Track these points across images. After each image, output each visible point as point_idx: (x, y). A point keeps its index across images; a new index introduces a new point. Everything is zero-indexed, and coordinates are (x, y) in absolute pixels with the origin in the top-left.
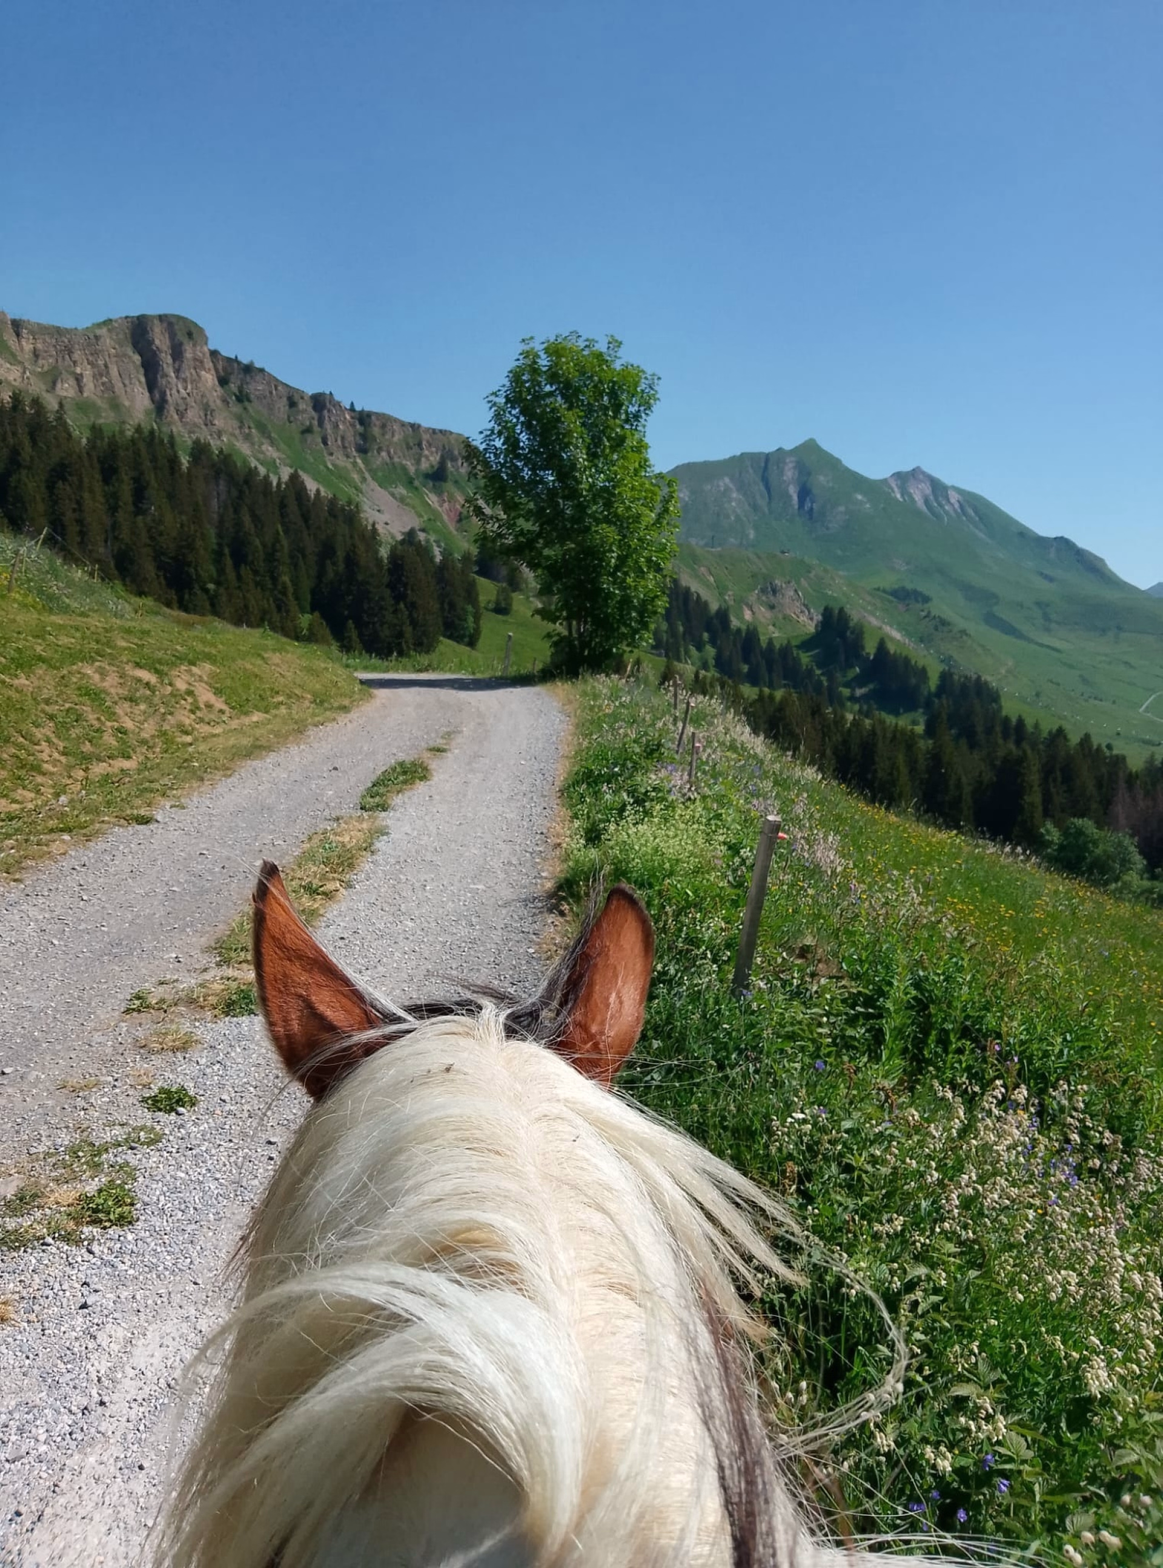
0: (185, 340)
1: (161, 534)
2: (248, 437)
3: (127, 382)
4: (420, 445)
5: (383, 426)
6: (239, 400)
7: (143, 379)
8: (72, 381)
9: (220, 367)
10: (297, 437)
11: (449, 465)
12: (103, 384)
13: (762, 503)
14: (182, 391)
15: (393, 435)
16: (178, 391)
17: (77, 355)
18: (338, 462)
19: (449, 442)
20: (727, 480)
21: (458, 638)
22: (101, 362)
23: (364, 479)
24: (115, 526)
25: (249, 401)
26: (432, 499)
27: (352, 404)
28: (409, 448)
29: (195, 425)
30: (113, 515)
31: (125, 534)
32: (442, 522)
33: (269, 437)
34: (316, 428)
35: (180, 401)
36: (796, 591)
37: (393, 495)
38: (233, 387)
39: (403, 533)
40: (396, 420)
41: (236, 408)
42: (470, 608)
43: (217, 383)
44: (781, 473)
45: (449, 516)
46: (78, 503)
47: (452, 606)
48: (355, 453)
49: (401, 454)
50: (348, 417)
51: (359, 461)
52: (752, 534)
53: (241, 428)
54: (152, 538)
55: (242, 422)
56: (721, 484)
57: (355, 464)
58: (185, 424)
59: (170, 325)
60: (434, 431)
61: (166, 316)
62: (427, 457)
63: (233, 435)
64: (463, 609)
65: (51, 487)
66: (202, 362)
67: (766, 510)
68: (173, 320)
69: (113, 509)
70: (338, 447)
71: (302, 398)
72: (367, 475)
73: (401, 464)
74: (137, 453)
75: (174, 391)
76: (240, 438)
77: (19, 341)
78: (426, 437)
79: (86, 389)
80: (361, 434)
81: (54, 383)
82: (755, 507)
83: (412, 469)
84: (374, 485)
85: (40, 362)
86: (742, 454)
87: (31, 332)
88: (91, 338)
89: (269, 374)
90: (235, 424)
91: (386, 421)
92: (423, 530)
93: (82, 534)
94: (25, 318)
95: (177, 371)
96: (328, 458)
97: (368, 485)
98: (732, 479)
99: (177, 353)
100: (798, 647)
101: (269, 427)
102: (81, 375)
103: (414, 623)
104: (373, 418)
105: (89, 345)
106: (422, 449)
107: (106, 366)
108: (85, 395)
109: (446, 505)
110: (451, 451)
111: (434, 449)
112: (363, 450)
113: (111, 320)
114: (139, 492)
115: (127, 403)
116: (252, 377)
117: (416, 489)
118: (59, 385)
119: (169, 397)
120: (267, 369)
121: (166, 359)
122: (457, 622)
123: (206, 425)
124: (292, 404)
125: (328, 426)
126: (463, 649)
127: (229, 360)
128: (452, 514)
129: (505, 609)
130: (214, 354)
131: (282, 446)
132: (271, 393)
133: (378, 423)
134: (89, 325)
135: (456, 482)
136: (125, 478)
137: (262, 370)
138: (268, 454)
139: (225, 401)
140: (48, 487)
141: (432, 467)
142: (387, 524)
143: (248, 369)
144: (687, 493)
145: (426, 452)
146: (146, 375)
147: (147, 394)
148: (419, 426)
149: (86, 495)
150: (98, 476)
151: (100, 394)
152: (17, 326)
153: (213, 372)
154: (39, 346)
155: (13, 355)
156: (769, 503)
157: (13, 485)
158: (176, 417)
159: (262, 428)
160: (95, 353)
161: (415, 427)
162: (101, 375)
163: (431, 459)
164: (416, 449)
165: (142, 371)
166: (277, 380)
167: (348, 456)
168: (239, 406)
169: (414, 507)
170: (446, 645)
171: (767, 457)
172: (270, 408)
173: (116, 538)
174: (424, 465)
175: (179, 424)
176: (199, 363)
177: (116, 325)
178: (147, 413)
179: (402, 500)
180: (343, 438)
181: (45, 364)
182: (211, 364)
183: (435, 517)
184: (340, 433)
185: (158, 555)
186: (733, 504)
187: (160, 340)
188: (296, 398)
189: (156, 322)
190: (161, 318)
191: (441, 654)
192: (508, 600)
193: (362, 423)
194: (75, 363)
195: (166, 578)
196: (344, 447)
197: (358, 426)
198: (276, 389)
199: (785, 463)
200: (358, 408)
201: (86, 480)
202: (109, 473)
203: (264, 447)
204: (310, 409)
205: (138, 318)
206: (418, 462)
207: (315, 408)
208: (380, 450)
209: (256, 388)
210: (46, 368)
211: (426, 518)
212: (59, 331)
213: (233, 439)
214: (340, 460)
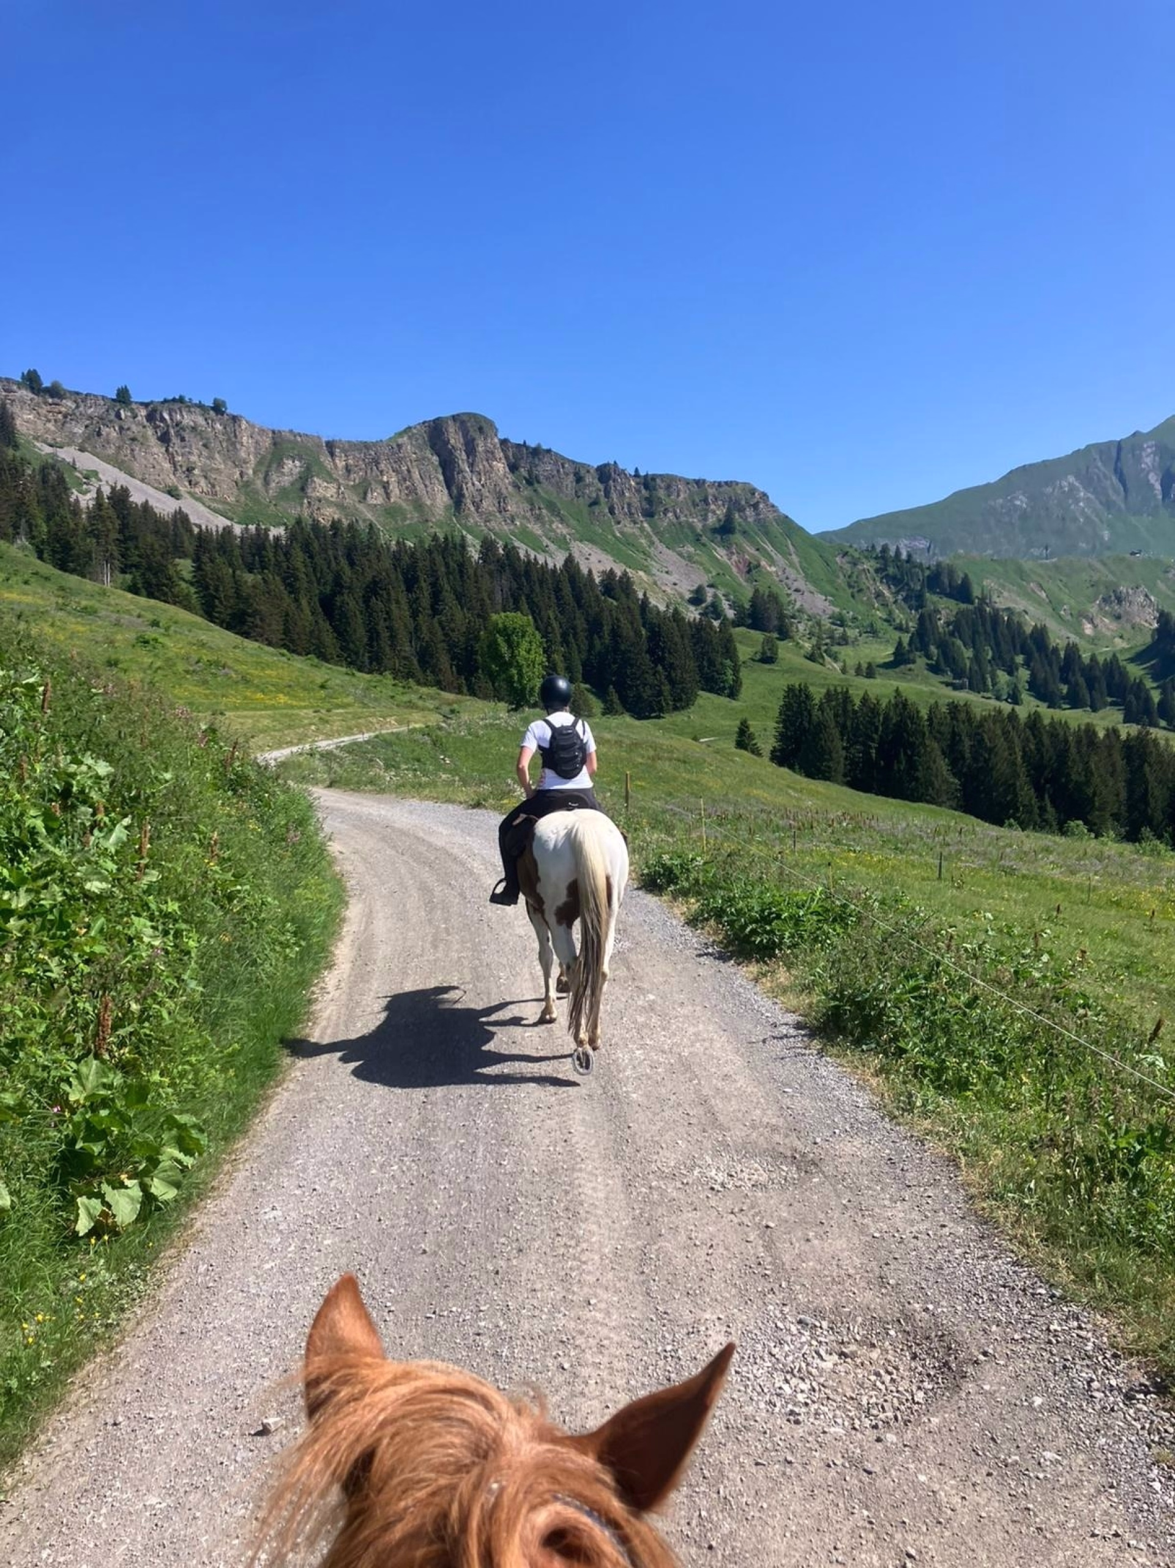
0: (476, 435)
1: (453, 631)
2: (539, 518)
3: (427, 483)
4: (705, 501)
5: (668, 487)
6: (529, 482)
7: (441, 478)
8: (380, 490)
9: (510, 454)
10: (585, 510)
11: (737, 516)
12: (407, 488)
13: (1118, 499)
14: (477, 483)
15: (678, 495)
16: (473, 484)
17: (382, 466)
18: (625, 529)
19: (736, 493)
20: (1071, 479)
21: (719, 691)
22: (404, 468)
23: (652, 543)
24: (417, 629)
25: (539, 482)
26: (721, 553)
27: (637, 470)
28: (695, 505)
29: (490, 514)
30: (415, 620)
31: (425, 635)
32: (731, 575)
33: (558, 515)
34: (603, 500)
35: (476, 494)
36: (1146, 596)
37: (680, 555)
38: (523, 472)
39: (692, 592)
40: (680, 479)
41: (527, 492)
42: (728, 662)
43: (507, 469)
44: (1138, 460)
45: (737, 566)
46: (387, 613)
47: (711, 663)
48: (641, 518)
49: (686, 512)
50: (633, 483)
51: (646, 525)
52: (1106, 535)
53: (531, 510)
54: (446, 635)
55: (532, 504)
56: (1065, 483)
57: (642, 529)
58: (481, 514)
59: (463, 423)
60: (720, 484)
61: (458, 415)
62: (714, 512)
63: (525, 517)
64: (721, 664)
65: (366, 601)
66: (493, 453)
67: (1123, 506)
68: (465, 418)
69: (415, 615)
70: (625, 514)
71: (588, 472)
72: (655, 539)
73: (687, 522)
74: (433, 562)
75: (470, 484)
76: (532, 519)
77: (333, 460)
78: (711, 491)
79: (392, 495)
80: (646, 499)
81: (365, 494)
82: (1109, 505)
83: (699, 526)
84: (661, 547)
85: (352, 476)
86: (1088, 446)
87: (344, 451)
88: (395, 448)
89: (556, 454)
90: (527, 506)
91: (670, 481)
92: (711, 586)
93: (393, 637)
94: (337, 438)
95: (471, 465)
96: (615, 527)
97: (656, 548)
98: (1077, 477)
99: (470, 449)
100: (1132, 660)
101: (559, 505)
102: (388, 482)
103: (672, 682)
104: (658, 481)
105: (393, 454)
106: (707, 504)
107: (409, 471)
108: (392, 500)
109: (735, 557)
110: (737, 502)
111: (720, 503)
112: (649, 514)
113: (410, 428)
114: (436, 595)
115: (429, 502)
116: (539, 459)
117: (704, 545)
118: (369, 495)
119: (465, 491)
120: (554, 450)
121: (462, 456)
122: (717, 676)
123: (500, 512)
124: (579, 479)
125: (614, 496)
126: (723, 700)
127: (518, 445)
128: (741, 566)
129: (772, 658)
130: (504, 442)
131: (573, 522)
132: (558, 471)
133: (662, 485)
134: (392, 435)
135: (744, 533)
136: (423, 584)
137: (549, 451)
138: (559, 531)
139: (516, 487)
140: (364, 602)
141: (720, 520)
142: (675, 584)
143: (536, 452)
144: (1025, 499)
145: (713, 507)
146: (444, 474)
147: (446, 491)
148: (704, 481)
149: (394, 606)
150: (403, 588)
151: (404, 497)
152: (331, 446)
153: (503, 461)
154: (351, 462)
155: (330, 474)
156: (1126, 497)
157: (338, 604)
158: (473, 509)
159: (552, 507)
160: (399, 461)
161: (700, 483)
162: (405, 480)
163: (718, 512)
164: (702, 506)
165: (440, 470)
166: (563, 458)
167: (635, 523)
168: (530, 488)
169: (701, 564)
170: (705, 698)
171: (1119, 445)
172: (559, 487)
173: (418, 638)
174: (711, 520)
175: (476, 515)
176: (490, 455)
177: (415, 431)
178: (447, 508)
179: (690, 558)
180: (629, 505)
181: (356, 477)
182: (502, 455)
183: (723, 569)
184: (627, 500)
185: (451, 646)
186: (1081, 504)
187: (455, 439)
188: (583, 472)
189: (450, 422)
190: (454, 418)
191: (700, 707)
192: (774, 649)
193: (646, 487)
194: (381, 472)
195: (457, 666)
196: (631, 514)
197: (644, 491)
198: (563, 467)
199: (1142, 449)
200: (642, 473)
201: (392, 593)
202: (411, 583)
203: (554, 526)
204: (596, 481)
205: (434, 421)
206: (705, 519)
207: (601, 480)
208: (666, 512)
209: (545, 468)
210: (357, 481)
211: (714, 574)
212: (366, 446)
213: (525, 521)
214: (629, 528)
